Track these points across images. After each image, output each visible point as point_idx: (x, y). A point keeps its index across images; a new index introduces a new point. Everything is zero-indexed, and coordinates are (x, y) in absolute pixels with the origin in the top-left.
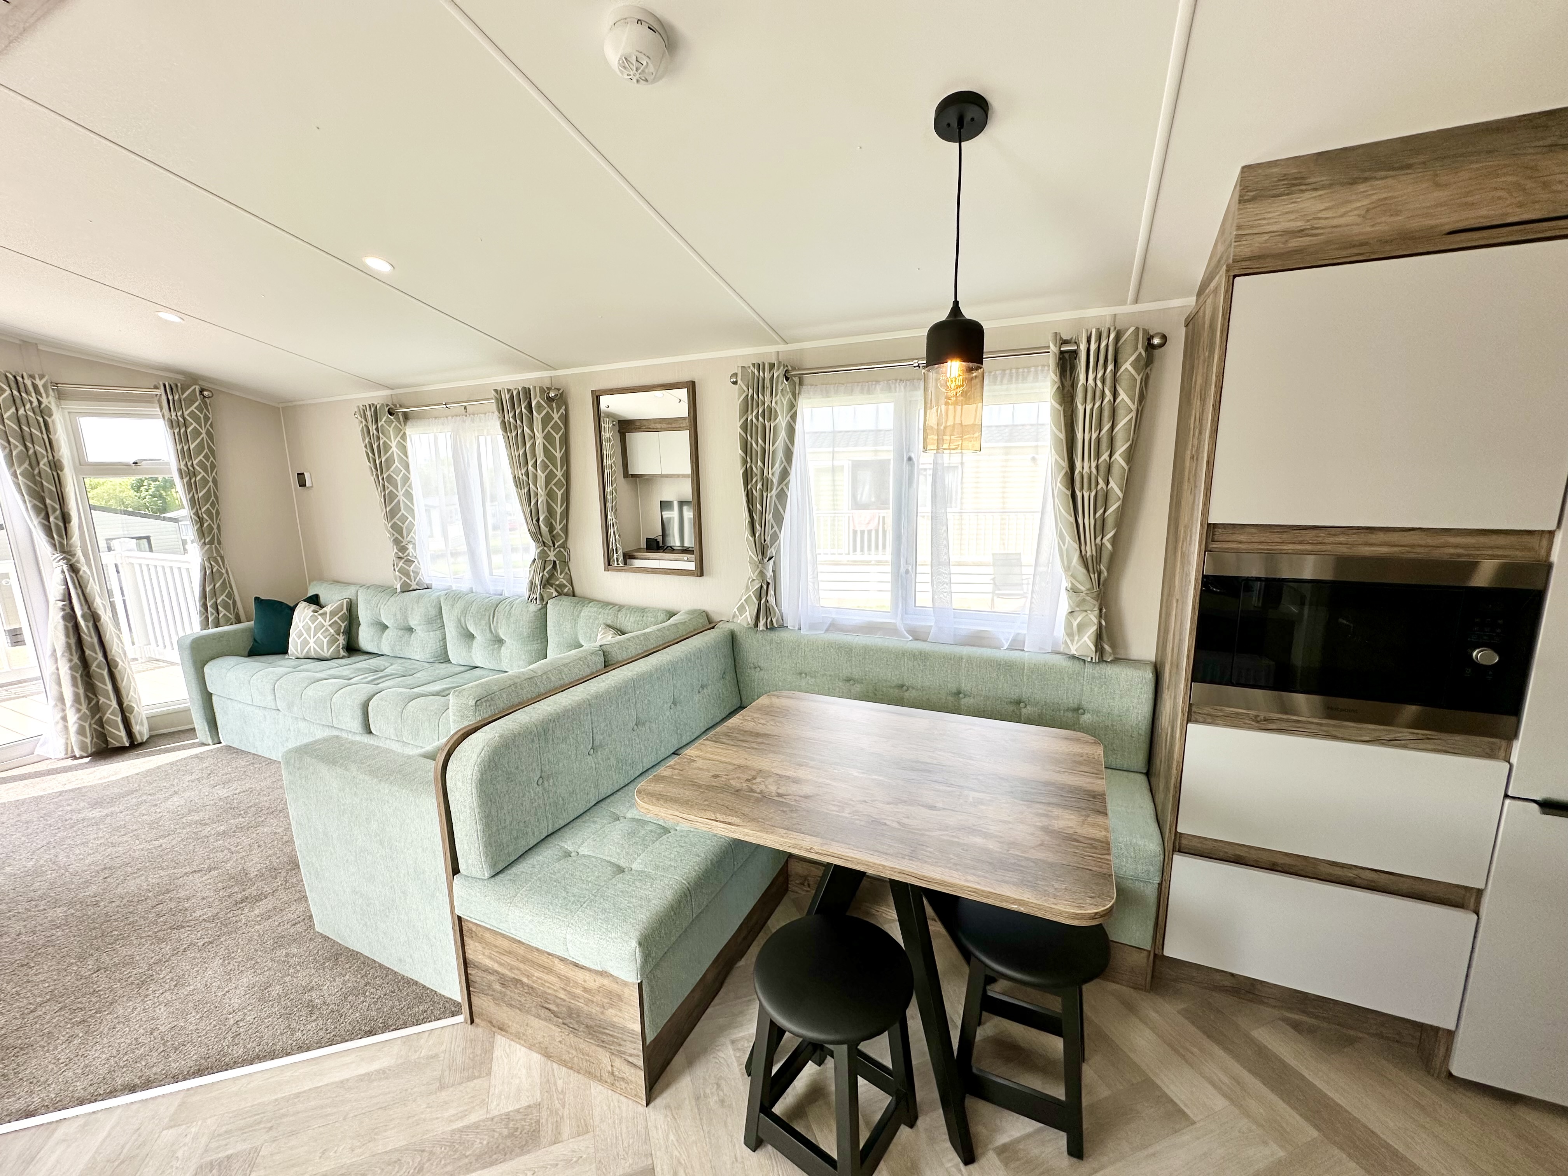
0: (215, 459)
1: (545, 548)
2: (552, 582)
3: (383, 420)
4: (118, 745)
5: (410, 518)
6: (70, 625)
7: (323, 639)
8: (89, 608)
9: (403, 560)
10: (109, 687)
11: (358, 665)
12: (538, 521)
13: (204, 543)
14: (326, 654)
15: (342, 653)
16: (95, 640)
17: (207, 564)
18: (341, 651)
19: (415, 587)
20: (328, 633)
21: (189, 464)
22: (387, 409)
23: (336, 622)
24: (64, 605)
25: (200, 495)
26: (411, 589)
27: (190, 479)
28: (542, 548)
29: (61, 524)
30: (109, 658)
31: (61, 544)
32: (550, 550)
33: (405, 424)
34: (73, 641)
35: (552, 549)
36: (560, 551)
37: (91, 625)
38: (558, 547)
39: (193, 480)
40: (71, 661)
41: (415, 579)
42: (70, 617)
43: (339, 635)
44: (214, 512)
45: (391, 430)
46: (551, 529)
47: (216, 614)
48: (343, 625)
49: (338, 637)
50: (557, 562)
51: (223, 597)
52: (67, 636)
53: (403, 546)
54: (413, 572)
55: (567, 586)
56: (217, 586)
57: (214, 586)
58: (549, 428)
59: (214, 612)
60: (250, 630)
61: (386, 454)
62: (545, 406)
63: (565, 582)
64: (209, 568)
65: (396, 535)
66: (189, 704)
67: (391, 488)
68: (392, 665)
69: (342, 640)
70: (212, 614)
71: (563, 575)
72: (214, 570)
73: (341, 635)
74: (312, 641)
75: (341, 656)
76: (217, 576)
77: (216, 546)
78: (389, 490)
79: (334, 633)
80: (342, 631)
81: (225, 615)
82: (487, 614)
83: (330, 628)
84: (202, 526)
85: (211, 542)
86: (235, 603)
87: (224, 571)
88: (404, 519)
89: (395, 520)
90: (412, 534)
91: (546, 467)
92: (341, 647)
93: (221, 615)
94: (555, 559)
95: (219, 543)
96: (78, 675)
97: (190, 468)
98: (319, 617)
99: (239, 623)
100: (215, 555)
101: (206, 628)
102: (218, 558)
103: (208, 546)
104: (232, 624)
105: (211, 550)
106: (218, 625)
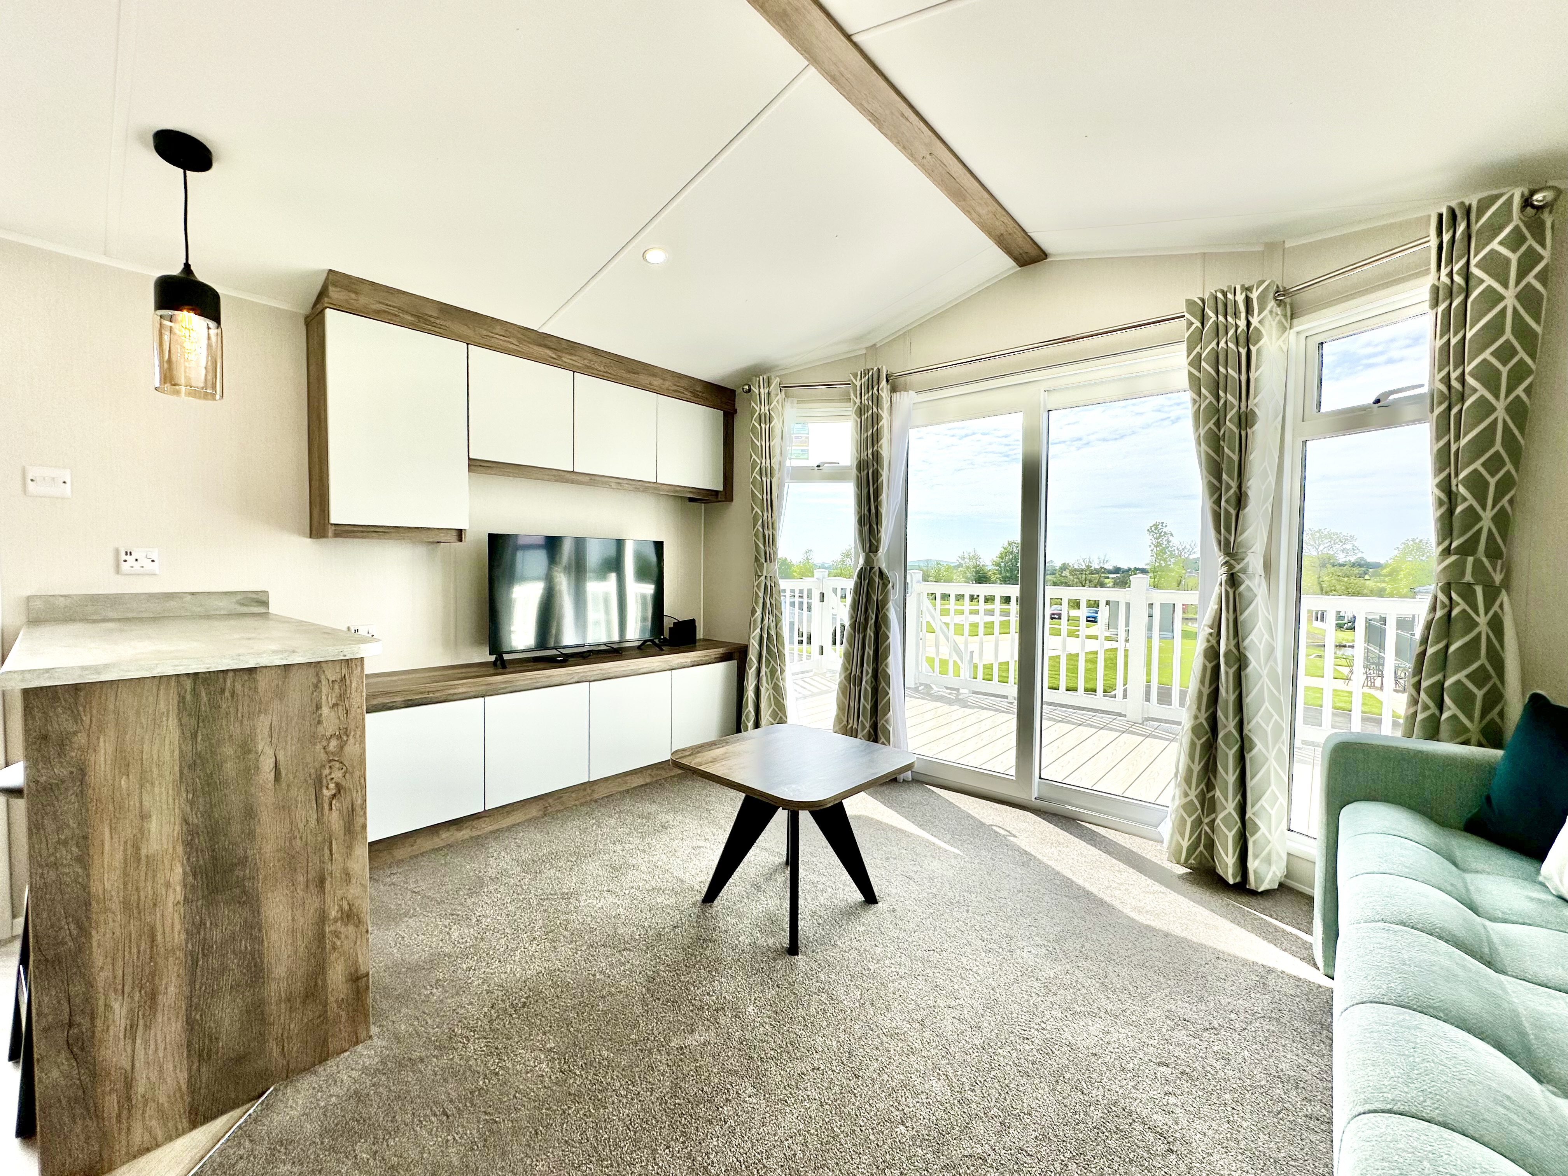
0: (1531, 356)
4: (1222, 876)
8: (1237, 646)
10: (1231, 778)
13: (1447, 552)
16: (1232, 697)
17: (1441, 597)
21: (1454, 376)
24: (1211, 634)
25: (1464, 442)
27: (1449, 408)
31: (1227, 542)
34: (1206, 691)
37: (1231, 672)
39: (1454, 411)
44: (1492, 482)
47: (1434, 709)
51: (1461, 676)
52: (1202, 683)
56: (1452, 649)
57: (1447, 647)
59: (1431, 704)
60: (1488, 769)
64: (1444, 606)
70: (1426, 708)
72: (1454, 613)
76: (1457, 627)
77: (1478, 563)
81: (1454, 717)
84: (1451, 511)
85: (1467, 549)
86: (1495, 698)
87: (1482, 620)
93: (1445, 716)
95: (1494, 553)
97: (1455, 384)
99: (1480, 745)
100: (1468, 578)
101: (1409, 734)
102: (1479, 590)
103: (1453, 558)
104: (1466, 743)
105: (1459, 566)
106: (1434, 736)
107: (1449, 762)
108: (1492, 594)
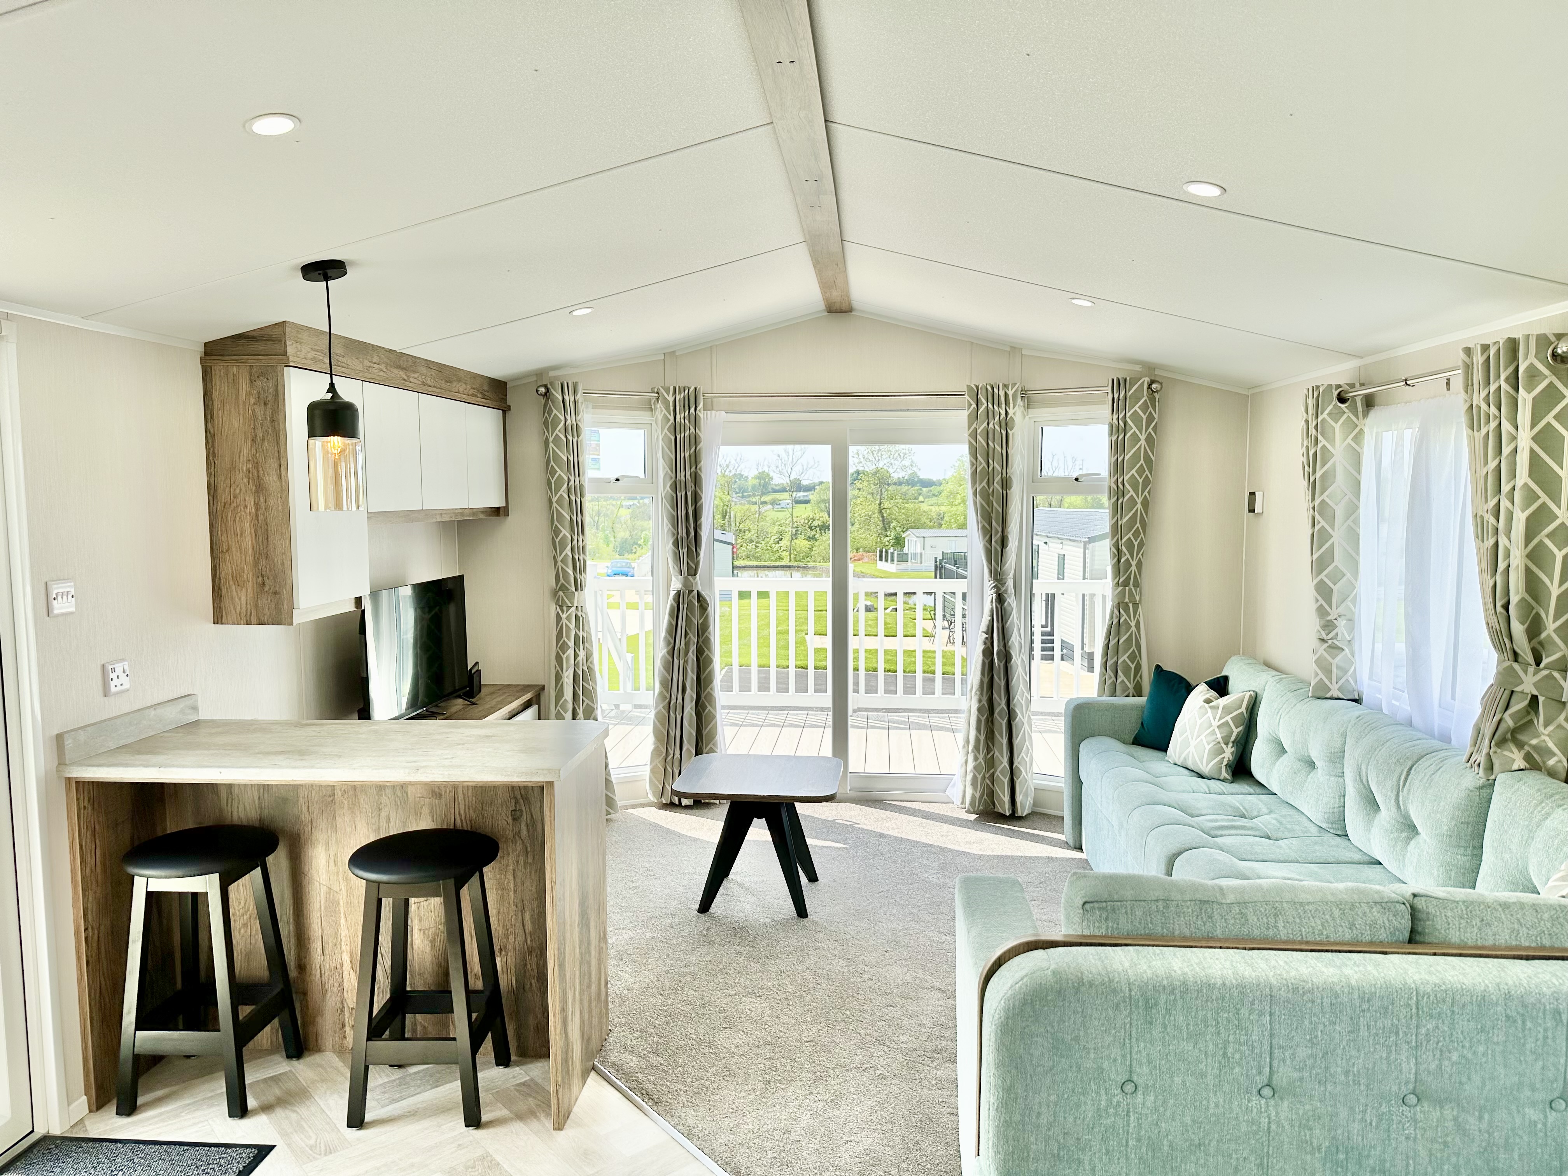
0: (1151, 474)
1: (1516, 666)
2: (1522, 737)
3: (1327, 412)
4: (1001, 811)
5: (1348, 575)
6: (987, 662)
7: (1206, 745)
8: (1005, 646)
9: (1327, 645)
10: (1005, 741)
11: (1230, 799)
12: (1506, 607)
13: (1118, 584)
14: (1205, 769)
15: (1224, 774)
16: (1003, 683)
17: (1116, 612)
18: (1224, 769)
19: (1335, 693)
20: (1214, 737)
21: (1120, 480)
22: (1335, 393)
23: (1227, 723)
24: (986, 638)
25: (1124, 520)
26: (1328, 695)
27: (1118, 499)
28: (1508, 663)
29: (1000, 550)
30: (1011, 706)
31: (996, 570)
32: (1526, 672)
33: (1366, 415)
34: (986, 680)
35: (1531, 669)
36: (1550, 677)
37: (1002, 665)
38: (1545, 668)
39: (1120, 501)
40: (980, 701)
42: (988, 652)
43: (1227, 744)
44: (1136, 544)
45: (1337, 427)
46: (1534, 629)
47: (1113, 678)
48: (1236, 731)
49: (1224, 746)
50: (1541, 699)
51: (1125, 657)
52: (983, 673)
53: (1331, 621)
54: (1338, 667)
55: (1554, 755)
56: (1121, 642)
57: (1118, 641)
58: (1550, 418)
59: (1112, 675)
60: (1141, 708)
61: (1323, 465)
62: (1546, 372)
63: (1551, 745)
65: (1321, 601)
66: (1063, 785)
67: (1323, 523)
68: (1271, 812)
69: (1229, 753)
70: (1110, 678)
71: (1550, 728)
72: (1121, 621)
73: (1230, 745)
74: (1193, 743)
75: (1222, 778)
76: (1123, 628)
77: (1130, 590)
78: (1320, 525)
79: (1221, 741)
80: (1233, 739)
81: (1123, 681)
82: (1398, 770)
83: (1217, 730)
84: (1119, 561)
85: (1126, 584)
86: (1138, 667)
87: (1133, 624)
88: (1337, 577)
89: (1322, 576)
90: (1348, 602)
91: (1531, 497)
92: (1225, 763)
93: (1119, 680)
94: (1535, 693)
95: (1137, 585)
96: (983, 719)
97: (1120, 486)
98: (1209, 710)
99: (1134, 696)
100: (1127, 600)
101: (1101, 693)
102: (1131, 605)
103: (1121, 588)
104: (1128, 696)
105: (1123, 593)
106: (1113, 694)
107: (1124, 708)
108: (1136, 608)
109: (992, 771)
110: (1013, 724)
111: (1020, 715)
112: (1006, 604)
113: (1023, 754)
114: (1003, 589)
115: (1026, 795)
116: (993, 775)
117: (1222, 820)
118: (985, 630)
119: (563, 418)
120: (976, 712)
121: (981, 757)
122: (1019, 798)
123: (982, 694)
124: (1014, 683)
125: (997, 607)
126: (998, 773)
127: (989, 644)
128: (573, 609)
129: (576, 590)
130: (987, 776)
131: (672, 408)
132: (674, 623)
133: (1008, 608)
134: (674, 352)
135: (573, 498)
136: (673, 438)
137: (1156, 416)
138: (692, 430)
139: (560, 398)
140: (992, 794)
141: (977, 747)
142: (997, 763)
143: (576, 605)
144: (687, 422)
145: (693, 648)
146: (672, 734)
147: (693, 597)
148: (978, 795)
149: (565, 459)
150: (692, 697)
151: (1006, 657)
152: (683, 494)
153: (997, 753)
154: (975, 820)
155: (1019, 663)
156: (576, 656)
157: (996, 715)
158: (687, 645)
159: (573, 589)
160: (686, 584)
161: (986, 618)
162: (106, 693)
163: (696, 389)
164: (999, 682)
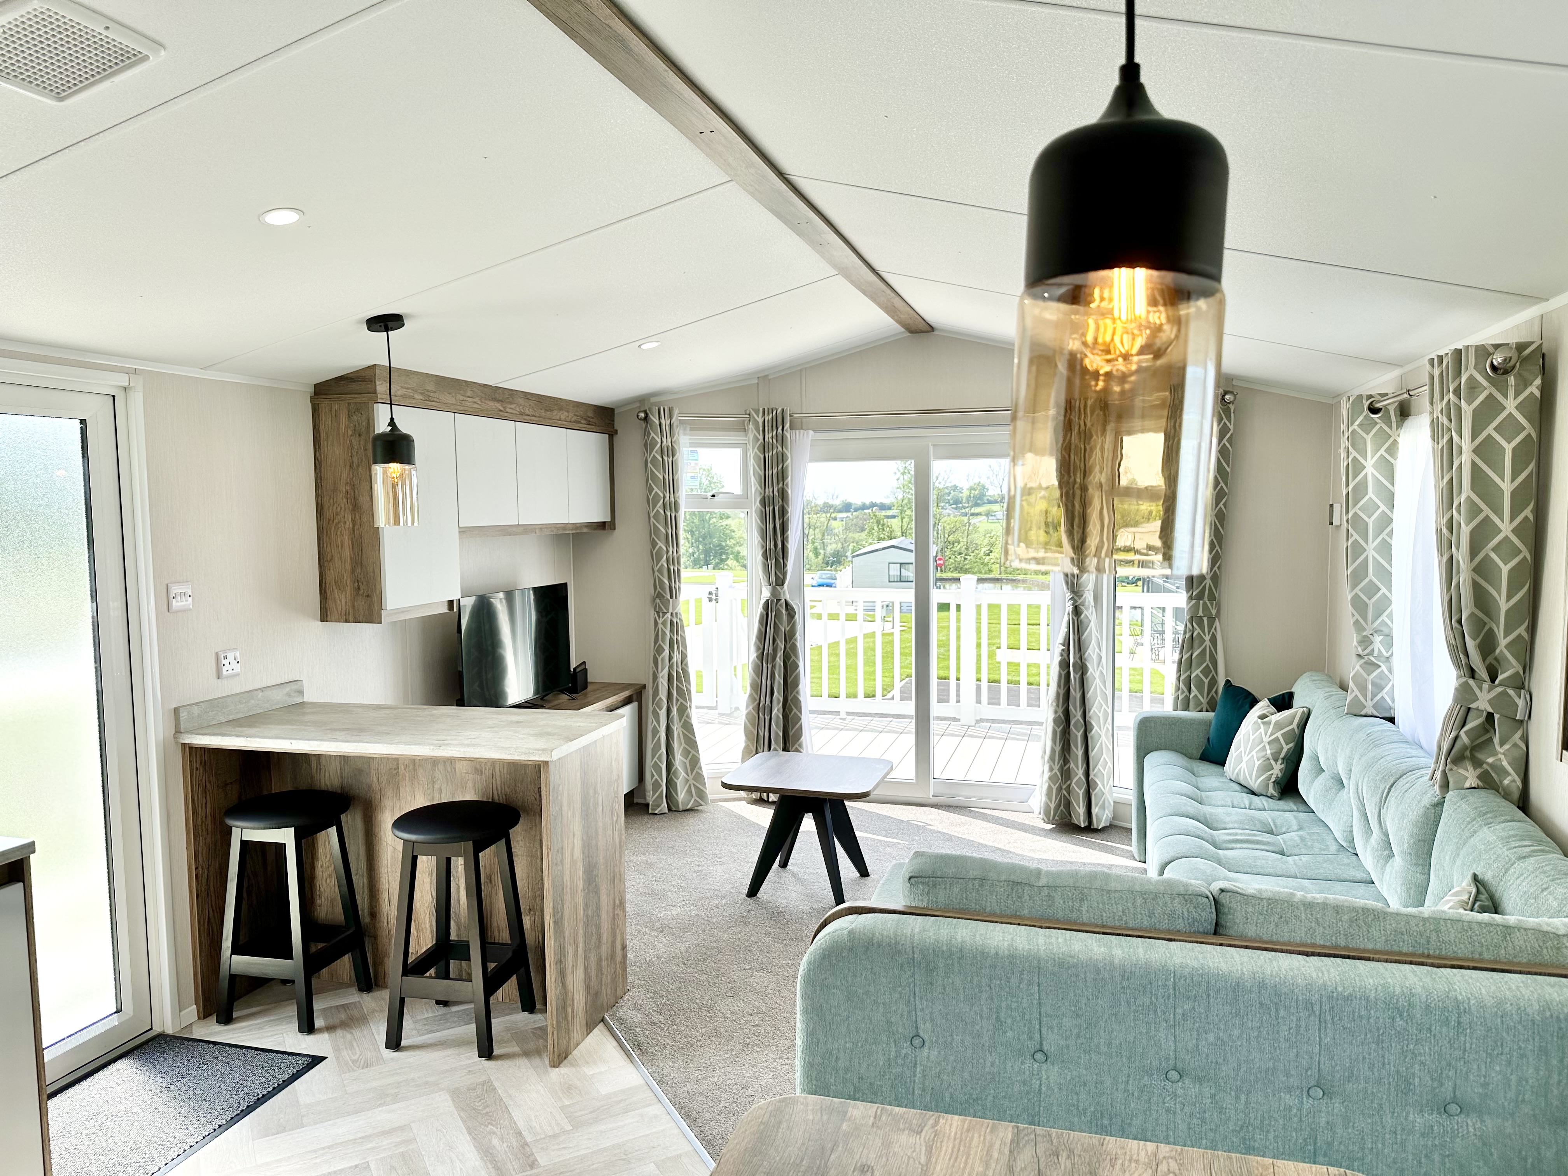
0: (1226, 485)
1: (1471, 682)
2: (1480, 756)
3: (1357, 423)
4: (1076, 822)
5: (1384, 590)
6: (1063, 673)
7: (1257, 761)
8: (1081, 658)
9: (1363, 661)
10: (1080, 753)
11: (1267, 816)
12: (1460, 622)
14: (1255, 785)
15: (1271, 791)
16: (1078, 695)
17: (1189, 625)
18: (1271, 786)
19: (1370, 710)
20: (1263, 753)
22: (1366, 404)
23: (1277, 739)
24: (1063, 650)
26: (1363, 713)
28: (1464, 680)
30: (1087, 718)
31: (1073, 583)
32: (1481, 689)
34: (1062, 692)
35: (1486, 686)
36: (1504, 693)
37: (1078, 676)
38: (1500, 685)
40: (1056, 712)
41: (1374, 696)
42: (1064, 664)
43: (1276, 761)
45: (1369, 438)
46: (1487, 646)
47: (1187, 693)
48: (1286, 748)
49: (1273, 762)
50: (1496, 716)
51: (1198, 672)
52: (1059, 686)
53: (1366, 636)
54: (1373, 684)
55: (1509, 774)
56: (1194, 656)
57: (1192, 655)
58: (1490, 430)
59: (1185, 690)
60: (1208, 723)
61: (1355, 477)
62: (1485, 383)
63: (1505, 763)
64: (1190, 630)
65: (1357, 616)
66: (1131, 798)
67: (1356, 536)
68: (1301, 828)
69: (1277, 769)
70: (1183, 692)
71: (1506, 747)
72: (1195, 635)
73: (1280, 761)
74: (1247, 758)
75: (1269, 794)
76: (1196, 643)
77: (1205, 603)
78: (1353, 539)
79: (1270, 757)
80: (1282, 755)
81: (1196, 696)
83: (1267, 747)
85: (1200, 597)
86: (1213, 682)
87: (1207, 638)
88: (1372, 589)
89: (1357, 590)
90: (1384, 617)
91: (1474, 511)
92: (1273, 779)
93: (1192, 695)
94: (1492, 711)
95: (1212, 598)
96: (1059, 730)
98: (1262, 726)
99: (1207, 711)
100: (1201, 614)
101: (1175, 709)
102: (1205, 619)
103: (1194, 601)
104: (1201, 711)
105: (1196, 606)
106: (1186, 708)
107: (1191, 722)
108: (1212, 620)
109: (1069, 782)
110: (1089, 736)
111: (1096, 728)
112: (1083, 616)
113: (1099, 767)
114: (1079, 602)
115: (1103, 807)
116: (1069, 785)
117: (1241, 834)
118: (1062, 641)
119: (659, 440)
120: (1052, 724)
121: (1056, 767)
122: (1095, 811)
123: (1058, 705)
124: (1089, 695)
125: (1073, 619)
126: (1073, 784)
127: (1065, 655)
128: (669, 615)
129: (671, 597)
130: (1064, 787)
131: (761, 429)
132: (763, 630)
133: (1085, 621)
134: (767, 376)
135: (668, 513)
136: (762, 457)
137: (1231, 427)
138: (780, 448)
139: (657, 422)
140: (1068, 804)
141: (1052, 758)
142: (1072, 774)
143: (671, 611)
144: (775, 441)
145: (780, 654)
146: (761, 734)
147: (781, 605)
148: (1053, 806)
149: (661, 477)
150: (779, 700)
151: (1082, 669)
152: (771, 508)
153: (1072, 765)
154: (1051, 830)
155: (1097, 675)
156: (670, 658)
157: (1071, 726)
158: (775, 651)
159: (669, 597)
160: (774, 593)
161: (1064, 630)
162: (219, 676)
163: (783, 410)
164: (1075, 694)
